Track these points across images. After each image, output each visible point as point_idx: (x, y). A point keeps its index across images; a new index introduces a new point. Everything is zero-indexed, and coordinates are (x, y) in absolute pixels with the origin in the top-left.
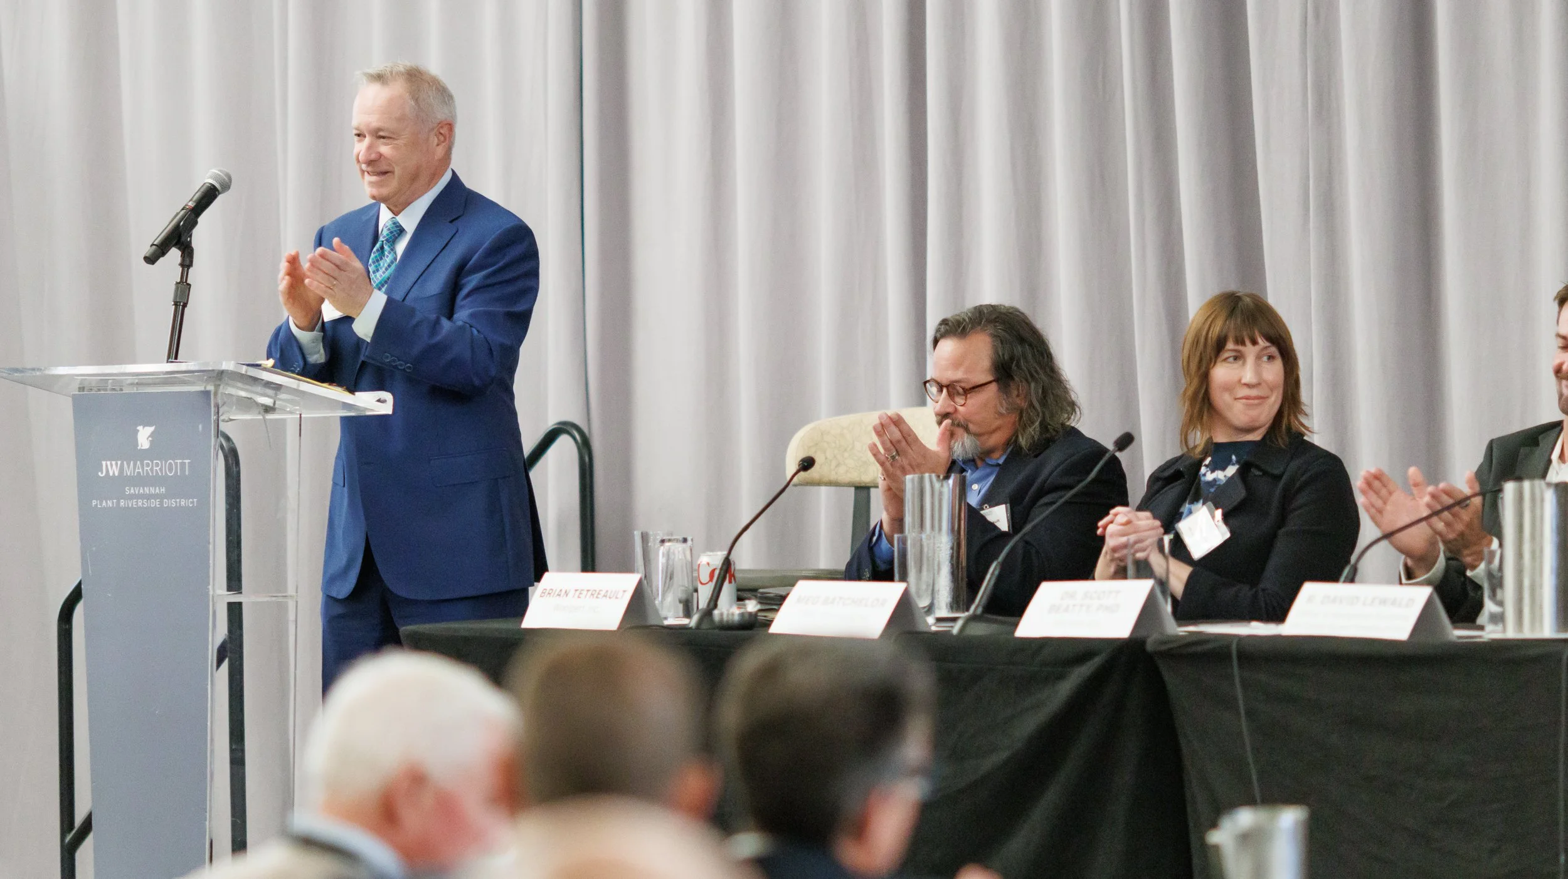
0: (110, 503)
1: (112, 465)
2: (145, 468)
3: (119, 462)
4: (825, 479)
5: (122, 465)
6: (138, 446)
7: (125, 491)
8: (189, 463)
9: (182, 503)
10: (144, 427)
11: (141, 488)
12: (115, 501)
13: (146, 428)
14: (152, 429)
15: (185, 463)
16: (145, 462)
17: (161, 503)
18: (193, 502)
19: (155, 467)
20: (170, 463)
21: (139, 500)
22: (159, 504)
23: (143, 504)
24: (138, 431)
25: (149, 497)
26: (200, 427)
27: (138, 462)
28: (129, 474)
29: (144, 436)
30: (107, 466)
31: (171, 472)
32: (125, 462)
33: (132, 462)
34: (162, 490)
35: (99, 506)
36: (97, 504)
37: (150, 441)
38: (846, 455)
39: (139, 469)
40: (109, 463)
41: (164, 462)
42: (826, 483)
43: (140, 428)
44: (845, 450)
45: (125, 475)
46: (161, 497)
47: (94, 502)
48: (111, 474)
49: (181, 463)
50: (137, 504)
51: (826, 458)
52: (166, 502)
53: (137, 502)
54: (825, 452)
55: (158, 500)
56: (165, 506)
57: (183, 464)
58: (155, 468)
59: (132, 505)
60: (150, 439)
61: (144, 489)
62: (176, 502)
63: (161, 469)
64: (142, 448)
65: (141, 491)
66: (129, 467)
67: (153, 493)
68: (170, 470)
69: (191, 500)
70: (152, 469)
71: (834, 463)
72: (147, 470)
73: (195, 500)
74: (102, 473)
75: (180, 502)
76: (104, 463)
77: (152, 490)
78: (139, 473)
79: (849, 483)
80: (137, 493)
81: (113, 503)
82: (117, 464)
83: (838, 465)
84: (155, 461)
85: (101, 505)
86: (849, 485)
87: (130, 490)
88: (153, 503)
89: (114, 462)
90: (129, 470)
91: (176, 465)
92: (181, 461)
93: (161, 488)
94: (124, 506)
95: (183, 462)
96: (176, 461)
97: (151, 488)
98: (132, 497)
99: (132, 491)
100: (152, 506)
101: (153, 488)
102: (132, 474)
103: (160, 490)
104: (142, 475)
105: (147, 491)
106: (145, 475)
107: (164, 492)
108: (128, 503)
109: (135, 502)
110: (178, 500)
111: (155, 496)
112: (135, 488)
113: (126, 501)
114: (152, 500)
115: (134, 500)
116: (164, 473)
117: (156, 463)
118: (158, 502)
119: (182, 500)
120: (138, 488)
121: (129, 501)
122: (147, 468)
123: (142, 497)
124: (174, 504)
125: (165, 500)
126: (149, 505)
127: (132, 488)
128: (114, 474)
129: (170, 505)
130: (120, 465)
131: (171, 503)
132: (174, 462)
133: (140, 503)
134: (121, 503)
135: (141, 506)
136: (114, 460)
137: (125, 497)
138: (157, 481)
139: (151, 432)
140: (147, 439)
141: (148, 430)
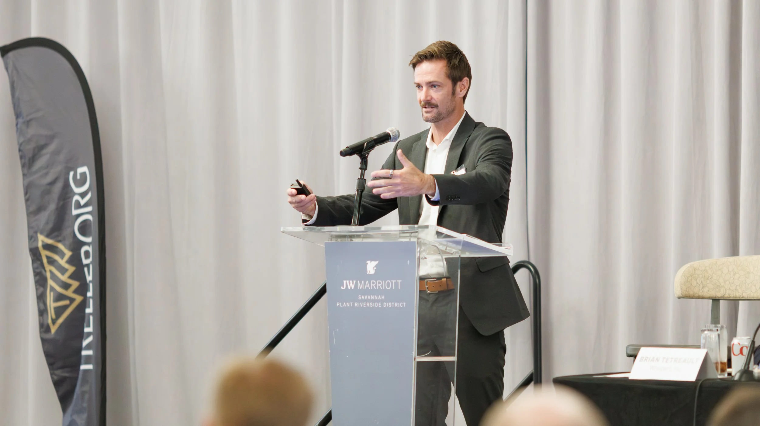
0: (348, 305)
1: (349, 283)
2: (372, 285)
3: (355, 281)
4: (697, 295)
5: (356, 283)
6: (367, 272)
7: (358, 298)
8: (400, 282)
9: (396, 305)
10: (371, 262)
11: (369, 296)
12: (351, 303)
14: (377, 262)
15: (398, 282)
16: (372, 281)
17: (382, 305)
19: (379, 284)
20: (388, 283)
21: (367, 303)
22: (380, 305)
23: (370, 305)
24: (367, 263)
25: (374, 301)
26: (408, 262)
27: (367, 282)
28: (361, 288)
29: (371, 267)
31: (388, 287)
32: (358, 281)
33: (363, 281)
34: (382, 297)
36: (340, 305)
37: (375, 269)
38: (708, 281)
39: (367, 285)
40: (348, 281)
41: (384, 281)
42: (696, 297)
43: (369, 262)
44: (708, 279)
45: (358, 288)
46: (382, 301)
48: (349, 288)
49: (395, 282)
50: (366, 305)
51: (697, 283)
53: (366, 304)
54: (696, 280)
55: (379, 303)
56: (384, 306)
57: (396, 283)
58: (378, 285)
60: (375, 268)
61: (370, 297)
62: (392, 304)
63: (382, 286)
66: (361, 283)
67: (377, 299)
68: (388, 286)
69: (401, 303)
70: (376, 286)
71: (701, 286)
73: (404, 303)
74: (343, 287)
75: (394, 304)
76: (345, 282)
77: (376, 297)
78: (367, 288)
79: (709, 297)
80: (366, 299)
81: (350, 305)
82: (353, 283)
83: (703, 287)
84: (378, 281)
85: (342, 305)
86: (709, 298)
87: (361, 297)
88: (376, 304)
89: (351, 281)
90: (361, 285)
91: (392, 283)
92: (396, 281)
93: (382, 296)
94: (357, 306)
95: (397, 282)
96: (392, 281)
97: (375, 296)
98: (363, 301)
99: (363, 298)
100: (376, 306)
101: (377, 296)
102: (363, 288)
103: (381, 297)
104: (369, 288)
105: (372, 297)
106: (371, 288)
107: (384, 299)
108: (360, 304)
109: (365, 304)
110: (393, 303)
111: (378, 301)
112: (365, 296)
113: (359, 303)
114: (376, 303)
115: (364, 303)
116: (384, 288)
117: (379, 282)
118: (380, 304)
119: (396, 303)
120: (367, 296)
121: (361, 303)
122: (373, 285)
123: (369, 301)
124: (391, 305)
125: (384, 303)
126: (374, 306)
127: (363, 296)
128: (351, 287)
129: (388, 306)
130: (355, 283)
131: (389, 305)
132: (391, 281)
133: (368, 305)
134: (356, 305)
135: (369, 306)
136: (351, 280)
137: (358, 301)
138: (379, 292)
139: (376, 264)
140: (373, 268)
141: (374, 263)
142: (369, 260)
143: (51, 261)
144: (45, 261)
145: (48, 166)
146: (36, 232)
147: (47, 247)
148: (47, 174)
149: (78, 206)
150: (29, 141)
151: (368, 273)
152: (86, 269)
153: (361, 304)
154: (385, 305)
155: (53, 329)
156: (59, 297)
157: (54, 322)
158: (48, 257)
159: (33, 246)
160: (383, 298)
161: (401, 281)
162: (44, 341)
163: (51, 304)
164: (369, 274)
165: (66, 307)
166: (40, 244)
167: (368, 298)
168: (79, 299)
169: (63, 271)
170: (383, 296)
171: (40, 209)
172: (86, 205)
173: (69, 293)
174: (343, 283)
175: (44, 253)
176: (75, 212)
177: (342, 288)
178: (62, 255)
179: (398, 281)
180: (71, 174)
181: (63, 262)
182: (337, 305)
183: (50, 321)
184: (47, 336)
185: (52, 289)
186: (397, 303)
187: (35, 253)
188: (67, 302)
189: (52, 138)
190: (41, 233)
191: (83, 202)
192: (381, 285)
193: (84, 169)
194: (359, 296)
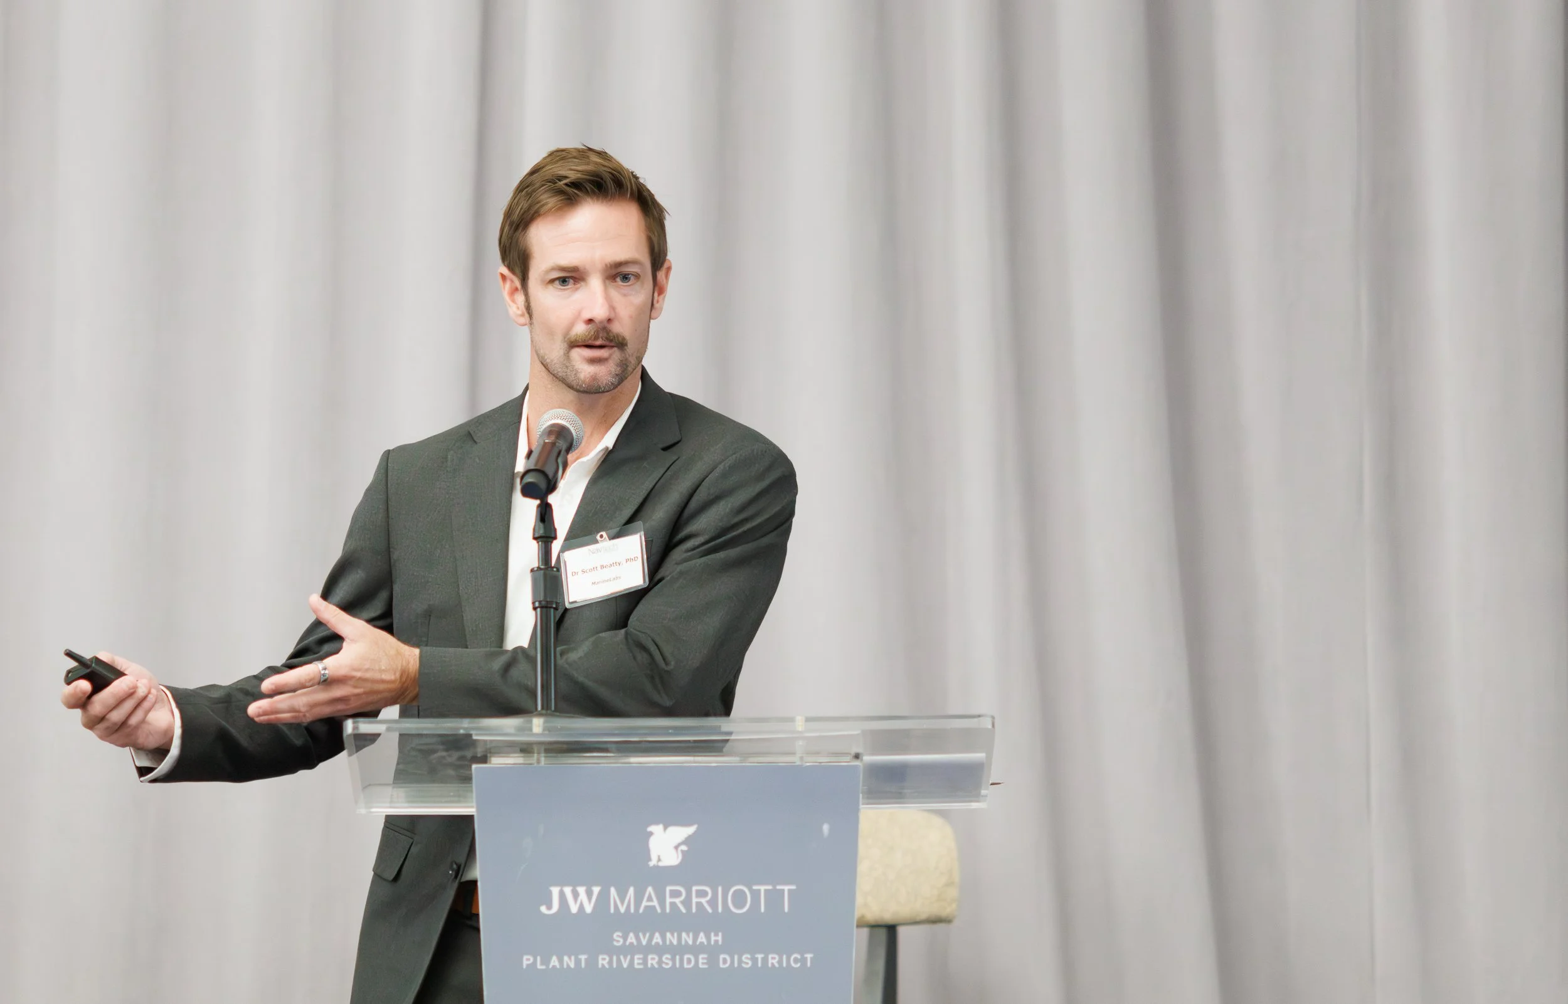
0: (569, 962)
1: (576, 895)
2: (668, 900)
3: (596, 890)
5: (604, 897)
6: (650, 859)
7: (613, 940)
8: (789, 890)
9: (770, 961)
10: (665, 828)
11: (657, 935)
12: (583, 957)
13: (672, 830)
14: (691, 830)
15: (781, 891)
16: (668, 888)
17: (713, 961)
18: (804, 960)
19: (701, 897)
20: (738, 894)
21: (651, 957)
22: (703, 964)
23: (660, 962)
24: (651, 834)
25: (678, 950)
26: (826, 828)
27: (650, 889)
28: (622, 910)
29: (666, 844)
30: (562, 895)
31: (739, 908)
32: (613, 890)
33: (631, 890)
34: (713, 938)
35: (539, 967)
36: (535, 960)
37: (682, 851)
39: (650, 899)
40: (568, 890)
41: (720, 889)
43: (656, 829)
45: (612, 911)
46: (713, 952)
47: (527, 960)
48: (574, 909)
49: (766, 891)
50: (645, 965)
52: (725, 961)
53: (645, 959)
55: (701, 956)
56: (722, 966)
57: (774, 898)
58: (695, 900)
59: (632, 960)
60: (684, 848)
62: (754, 960)
63: (713, 902)
64: (661, 864)
65: (657, 938)
66: (622, 896)
67: (690, 942)
68: (739, 899)
69: (796, 956)
70: (687, 903)
72: (673, 905)
73: (809, 956)
74: (549, 907)
75: (765, 960)
76: (555, 891)
77: (687, 938)
78: (650, 909)
80: (644, 942)
81: (578, 962)
82: (589, 894)
84: (694, 888)
85: (545, 961)
87: (625, 938)
88: (689, 961)
89: (581, 890)
90: (622, 903)
91: (756, 895)
92: (770, 887)
93: (712, 934)
94: (607, 966)
95: (775, 889)
96: (755, 887)
97: (684, 935)
98: (628, 950)
99: (631, 938)
100: (686, 966)
101: (691, 935)
102: (632, 910)
103: (708, 938)
104: (659, 910)
105: (672, 938)
106: (668, 910)
107: (720, 943)
108: (619, 961)
109: (639, 959)
110: (760, 956)
111: (696, 950)
112: (641, 935)
113: (615, 958)
114: (686, 957)
115: (636, 957)
116: (720, 910)
117: (697, 891)
118: (703, 958)
119: (770, 956)
120: (648, 935)
121: (622, 957)
122: (673, 900)
123: (660, 950)
124: (750, 963)
125: (722, 956)
126: (678, 965)
127: (631, 935)
128: (581, 907)
129: (736, 965)
130: (600, 893)
131: (740, 961)
132: (752, 891)
133: (653, 960)
134: (600, 962)
135: (656, 966)
136: (581, 885)
137: (611, 951)
138: (699, 921)
139: (686, 836)
140: (676, 848)
141: (680, 833)
142: (657, 823)
151: (651, 864)
153: (625, 959)
154: (724, 961)
160: (716, 941)
161: (793, 887)
164: (656, 867)
167: (654, 941)
170: (717, 935)
174: (550, 893)
177: (543, 909)
179: (779, 887)
182: (525, 963)
186: (777, 957)
192: (708, 902)
194: (617, 935)
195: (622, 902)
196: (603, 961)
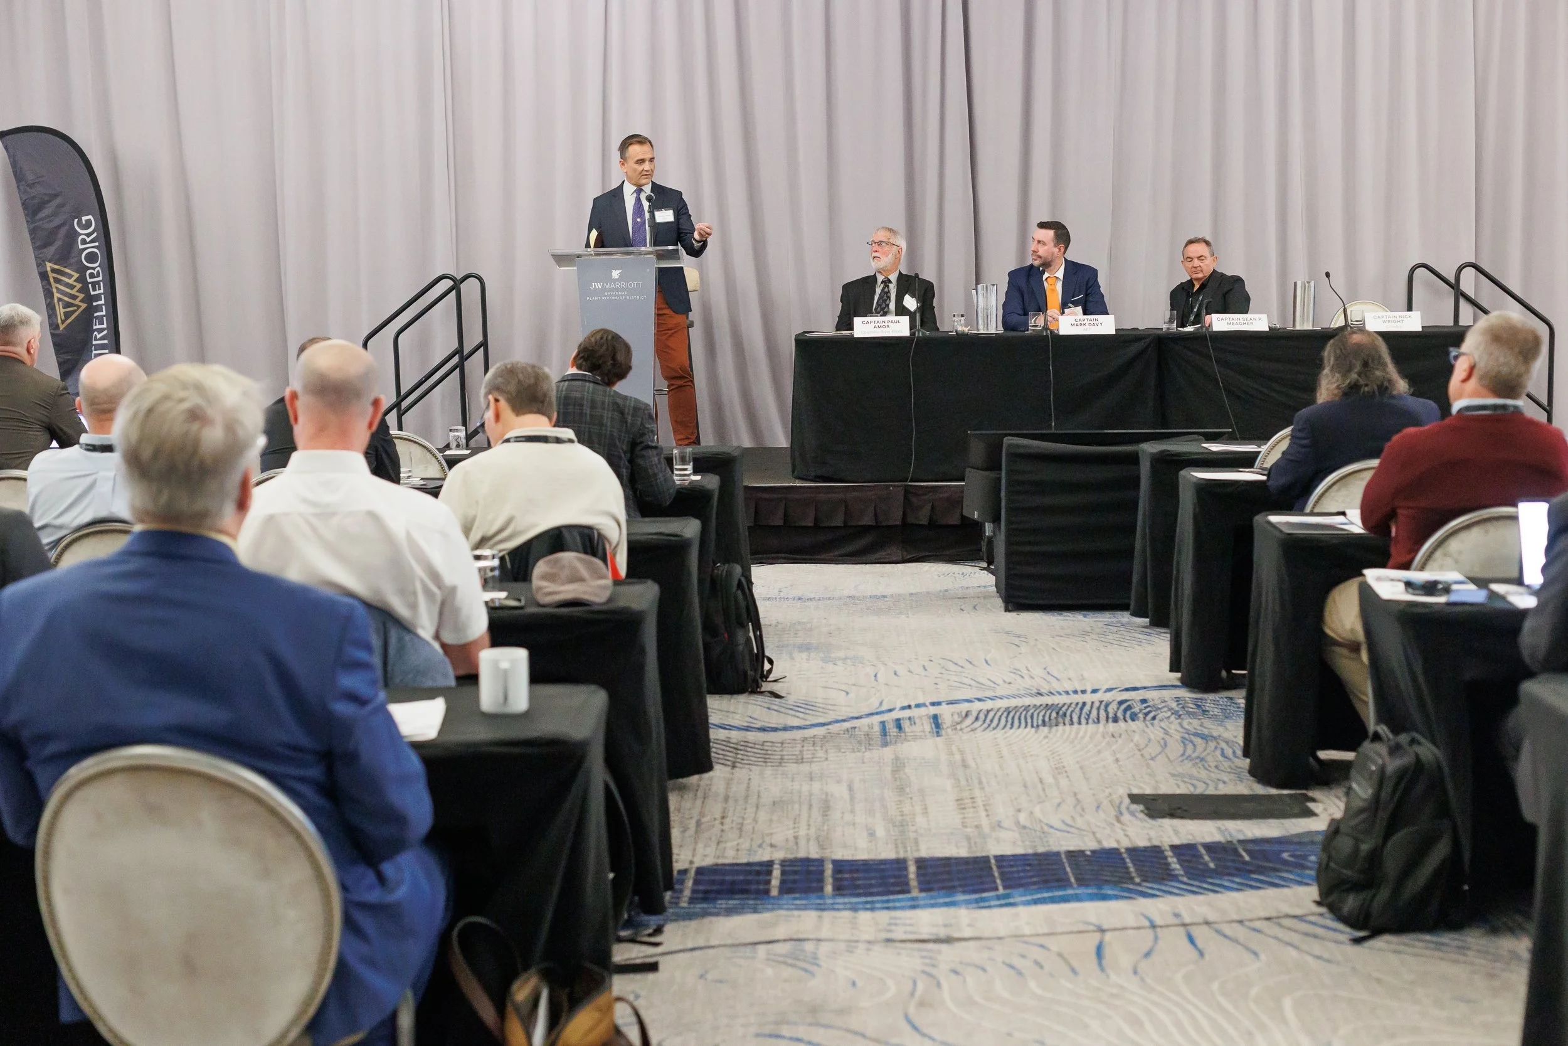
0: (597, 298)
1: (597, 286)
5: (603, 285)
7: (603, 294)
9: (637, 297)
10: (616, 270)
11: (614, 293)
12: (599, 297)
15: (639, 283)
16: (616, 283)
17: (626, 298)
19: (623, 285)
20: (630, 283)
21: (613, 297)
22: (623, 298)
23: (615, 298)
24: (612, 272)
25: (618, 296)
26: (648, 270)
27: (613, 284)
28: (607, 288)
29: (615, 274)
30: (595, 285)
31: (631, 287)
32: (605, 284)
33: (609, 284)
34: (625, 293)
36: (588, 298)
37: (619, 276)
41: (626, 284)
43: (614, 270)
45: (605, 288)
46: (625, 296)
48: (597, 288)
57: (637, 284)
59: (609, 298)
61: (616, 293)
64: (615, 278)
65: (611, 294)
68: (631, 285)
69: (643, 296)
70: (620, 286)
72: (617, 286)
74: (592, 288)
77: (620, 293)
78: (613, 287)
82: (601, 284)
84: (621, 283)
85: (590, 298)
87: (608, 293)
91: (633, 285)
92: (637, 282)
98: (608, 296)
102: (609, 288)
110: (635, 297)
111: (622, 295)
116: (626, 288)
126: (618, 298)
137: (605, 296)
138: (623, 290)
141: (619, 271)
143: (57, 281)
144: (52, 280)
145: (55, 214)
146: (44, 261)
147: (53, 271)
148: (51, 221)
149: (84, 242)
150: (34, 198)
151: (613, 278)
152: (90, 286)
154: (628, 298)
155: (62, 327)
156: (67, 305)
157: (63, 322)
158: (54, 278)
159: (42, 270)
161: (642, 282)
162: (53, 335)
163: (60, 311)
165: (74, 311)
166: (49, 269)
168: (84, 306)
169: (72, 287)
171: (46, 245)
172: (92, 242)
173: (77, 302)
174: (592, 284)
175: (51, 275)
176: (81, 247)
178: (70, 276)
180: (76, 221)
181: (71, 281)
183: (59, 321)
184: (57, 332)
185: (59, 300)
187: (44, 276)
188: (75, 308)
189: (56, 196)
190: (49, 261)
191: (88, 240)
193: (90, 217)
194: (606, 292)
195: (607, 286)
196: (603, 298)
